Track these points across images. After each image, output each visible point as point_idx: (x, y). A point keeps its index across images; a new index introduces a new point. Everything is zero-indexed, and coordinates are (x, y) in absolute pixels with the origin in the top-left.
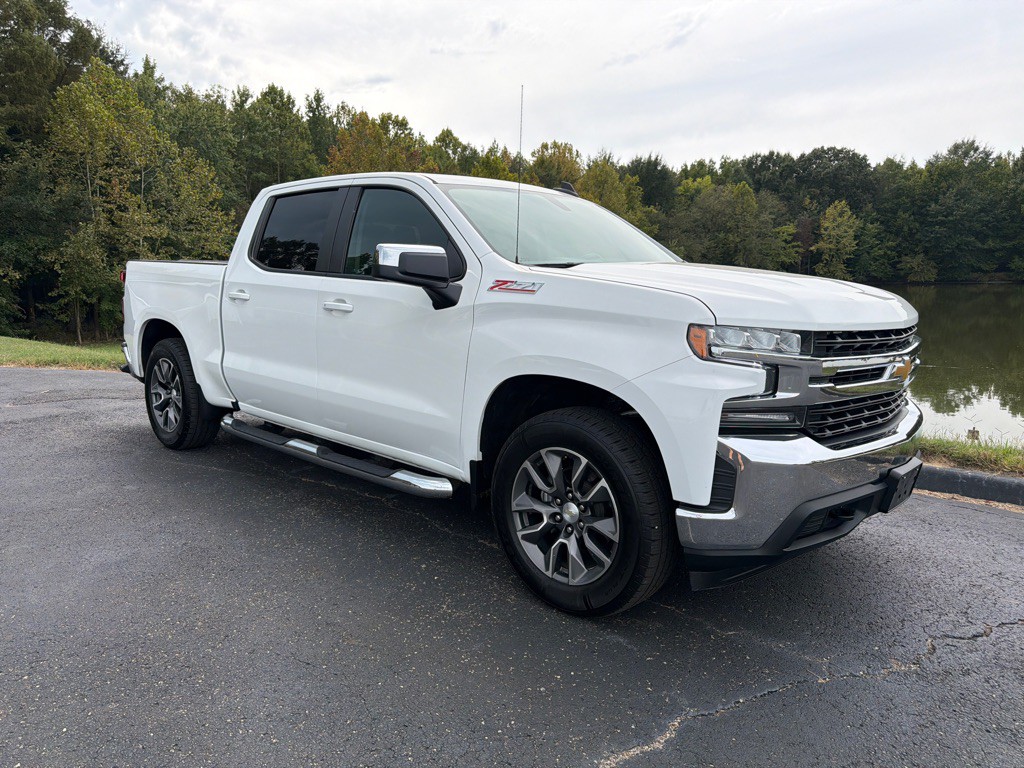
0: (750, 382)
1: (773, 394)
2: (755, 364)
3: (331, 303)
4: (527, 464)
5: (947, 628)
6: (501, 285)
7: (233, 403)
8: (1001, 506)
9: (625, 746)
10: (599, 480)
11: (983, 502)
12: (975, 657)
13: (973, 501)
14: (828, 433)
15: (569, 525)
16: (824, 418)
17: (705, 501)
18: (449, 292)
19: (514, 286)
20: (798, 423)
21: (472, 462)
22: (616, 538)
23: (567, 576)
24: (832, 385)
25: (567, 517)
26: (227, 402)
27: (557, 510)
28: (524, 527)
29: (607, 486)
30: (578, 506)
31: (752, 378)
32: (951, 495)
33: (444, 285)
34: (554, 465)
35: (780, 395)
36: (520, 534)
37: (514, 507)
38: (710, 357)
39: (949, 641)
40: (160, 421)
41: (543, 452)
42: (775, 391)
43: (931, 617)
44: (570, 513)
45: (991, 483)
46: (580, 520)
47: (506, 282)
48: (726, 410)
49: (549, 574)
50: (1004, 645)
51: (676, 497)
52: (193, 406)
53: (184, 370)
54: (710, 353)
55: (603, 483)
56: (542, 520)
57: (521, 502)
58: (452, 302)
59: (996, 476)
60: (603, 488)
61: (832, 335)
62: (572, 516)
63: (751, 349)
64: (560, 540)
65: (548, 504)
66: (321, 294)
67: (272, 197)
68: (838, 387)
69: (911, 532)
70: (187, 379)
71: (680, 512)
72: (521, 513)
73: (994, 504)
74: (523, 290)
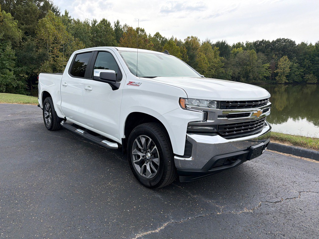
0: (198, 116)
2: (200, 111)
3: (87, 88)
4: (136, 140)
5: (268, 199)
6: (130, 83)
7: (65, 117)
8: (305, 159)
9: (146, 230)
10: (154, 146)
11: (299, 157)
12: (273, 209)
13: (296, 157)
14: (227, 134)
15: (148, 160)
16: (225, 129)
17: (183, 154)
18: (116, 85)
19: (134, 84)
20: (215, 130)
21: (122, 139)
22: (158, 164)
23: (146, 175)
24: (227, 118)
25: (147, 157)
26: (63, 117)
27: (145, 155)
28: (136, 160)
29: (156, 148)
30: (150, 154)
31: (198, 115)
32: (289, 155)
33: (114, 83)
34: (143, 140)
35: (208, 121)
36: (134, 162)
37: (133, 153)
38: (186, 108)
39: (267, 203)
40: (47, 122)
41: (140, 136)
42: (207, 120)
43: (264, 195)
44: (148, 156)
45: (303, 151)
46: (150, 158)
47: (132, 82)
48: (189, 125)
49: (141, 174)
50: (285, 206)
51: (174, 153)
52: (54, 118)
53: (52, 106)
54: (186, 107)
55: (155, 147)
56: (140, 158)
57: (134, 151)
58: (117, 88)
59: (305, 149)
60: (155, 148)
61: (228, 102)
62: (149, 157)
63: (199, 106)
64: (145, 164)
65: (142, 153)
66: (85, 84)
67: (76, 54)
68: (229, 119)
69: (271, 166)
70: (53, 109)
71: (175, 157)
72: (135, 155)
73: (303, 158)
74: (136, 85)
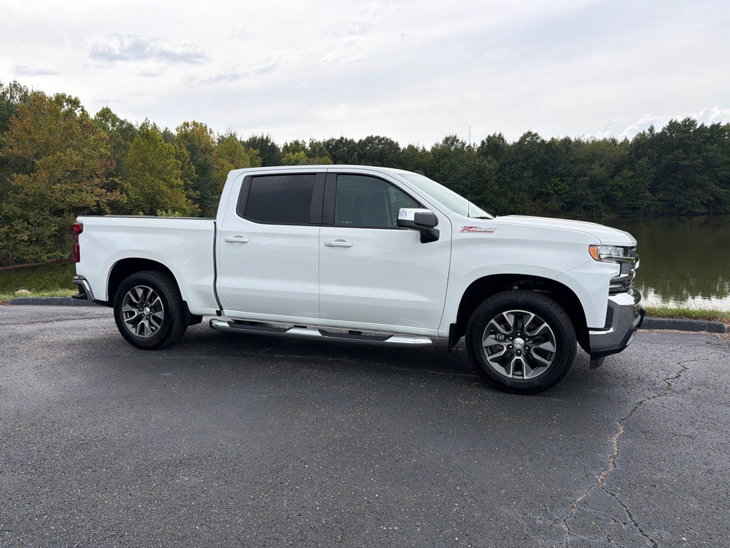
1: (619, 276)
2: (615, 261)
3: (332, 242)
4: (493, 321)
6: (469, 229)
7: (217, 311)
10: (543, 323)
15: (518, 350)
17: (603, 326)
18: (431, 233)
20: (623, 288)
21: (451, 325)
22: (553, 350)
23: (522, 375)
25: (516, 346)
26: (211, 311)
27: (510, 343)
28: (490, 355)
29: (548, 326)
30: (524, 339)
31: (614, 267)
34: (510, 320)
35: (623, 275)
36: (488, 359)
37: (484, 345)
38: (600, 259)
40: (133, 331)
41: (505, 313)
42: (620, 274)
44: (519, 343)
46: (526, 346)
47: (471, 228)
48: (610, 283)
49: (511, 376)
51: (589, 326)
55: (546, 325)
56: (503, 349)
57: (489, 341)
58: (435, 238)
60: (545, 327)
62: (520, 345)
63: (611, 255)
64: (516, 358)
65: (504, 341)
66: (320, 237)
67: (249, 176)
71: (591, 332)
72: (487, 347)
74: (485, 232)
